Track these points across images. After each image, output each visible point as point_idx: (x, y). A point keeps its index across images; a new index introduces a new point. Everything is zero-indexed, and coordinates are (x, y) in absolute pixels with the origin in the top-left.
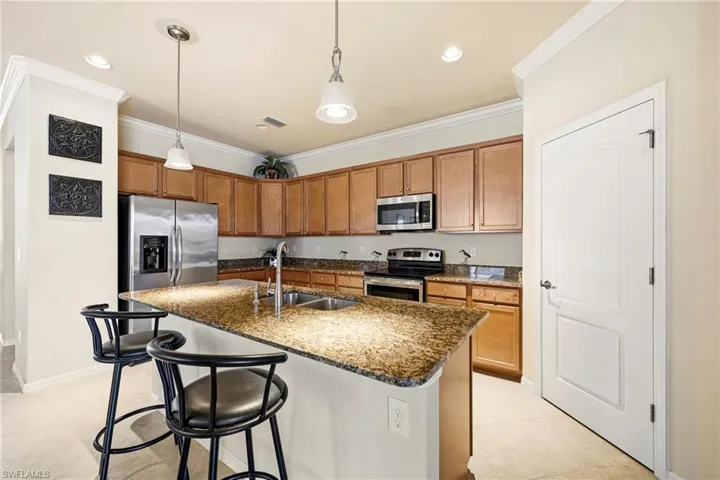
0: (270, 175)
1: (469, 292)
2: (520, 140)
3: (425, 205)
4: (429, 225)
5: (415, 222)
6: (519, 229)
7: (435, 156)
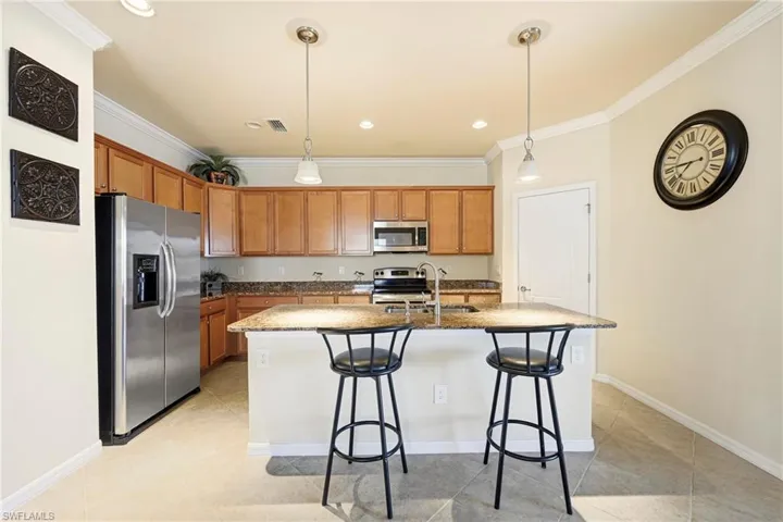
0: (217, 178)
1: (467, 300)
2: (491, 189)
3: (422, 231)
4: (425, 248)
5: (414, 244)
6: (489, 253)
7: (428, 190)
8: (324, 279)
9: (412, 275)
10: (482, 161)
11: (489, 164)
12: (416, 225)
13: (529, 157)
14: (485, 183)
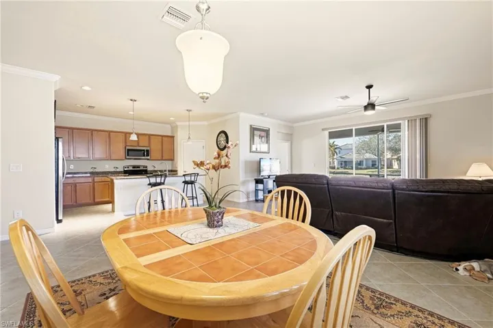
2: (173, 137)
3: (147, 151)
4: (149, 158)
5: (144, 156)
6: (172, 160)
7: (150, 136)
8: (97, 170)
9: (141, 168)
10: (169, 126)
11: (172, 127)
12: (145, 148)
13: (189, 138)
14: (170, 134)
